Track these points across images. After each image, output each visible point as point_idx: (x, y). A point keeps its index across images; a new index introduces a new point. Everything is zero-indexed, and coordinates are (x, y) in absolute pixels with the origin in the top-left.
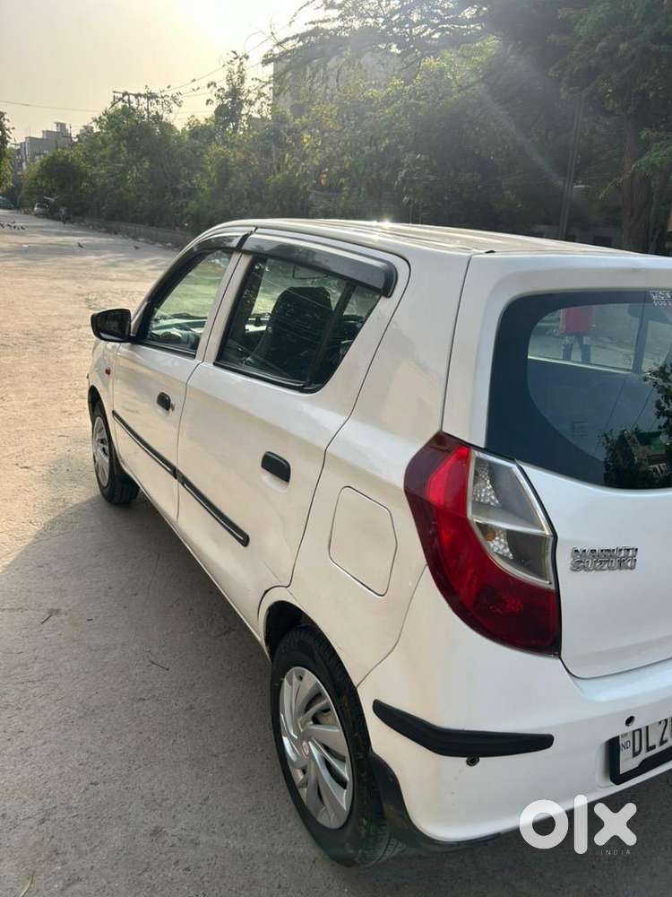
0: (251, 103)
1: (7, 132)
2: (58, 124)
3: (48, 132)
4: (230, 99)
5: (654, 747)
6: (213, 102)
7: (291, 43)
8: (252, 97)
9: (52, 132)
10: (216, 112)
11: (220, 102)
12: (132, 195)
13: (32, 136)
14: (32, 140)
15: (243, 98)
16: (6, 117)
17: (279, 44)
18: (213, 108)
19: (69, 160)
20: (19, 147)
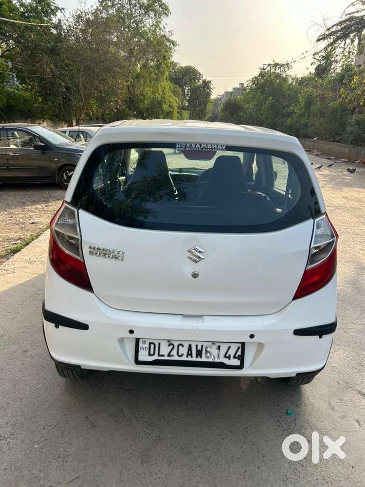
0: (336, 62)
1: (211, 90)
2: (240, 84)
3: (235, 88)
4: (325, 61)
5: (163, 356)
6: (315, 63)
7: (335, 27)
8: (338, 58)
9: (237, 88)
10: (316, 69)
11: (319, 63)
12: (263, 117)
13: (228, 91)
14: (227, 92)
15: (333, 59)
16: (212, 83)
17: (328, 29)
18: (315, 66)
19: (237, 101)
20: (220, 97)
